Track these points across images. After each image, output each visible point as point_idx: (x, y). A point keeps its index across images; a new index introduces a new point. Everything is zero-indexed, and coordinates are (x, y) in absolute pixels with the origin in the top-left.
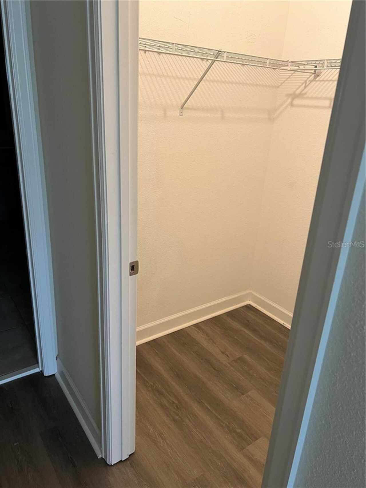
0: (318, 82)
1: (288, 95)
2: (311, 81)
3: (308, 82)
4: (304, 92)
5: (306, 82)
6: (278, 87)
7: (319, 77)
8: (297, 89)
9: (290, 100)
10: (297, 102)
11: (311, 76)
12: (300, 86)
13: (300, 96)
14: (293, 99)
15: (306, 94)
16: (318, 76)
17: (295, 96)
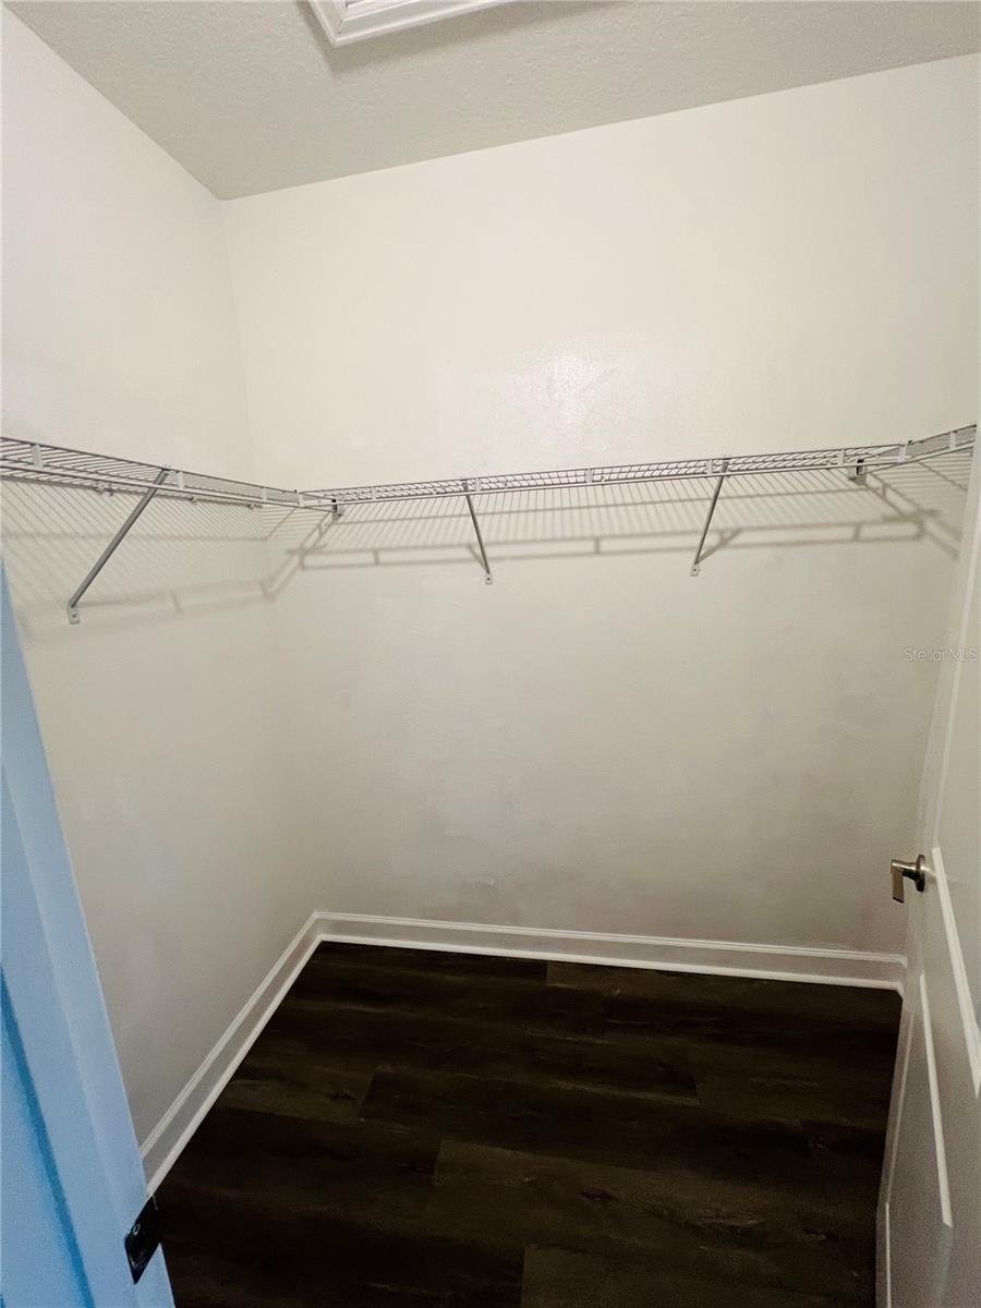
0: (343, 526)
1: (291, 552)
2: (329, 526)
3: (324, 528)
4: (321, 543)
5: (319, 526)
6: (266, 539)
7: (342, 518)
8: (306, 540)
9: (296, 560)
10: (310, 560)
11: (326, 516)
12: (310, 535)
13: (316, 549)
14: (302, 558)
15: (325, 545)
16: (340, 515)
17: (304, 552)
